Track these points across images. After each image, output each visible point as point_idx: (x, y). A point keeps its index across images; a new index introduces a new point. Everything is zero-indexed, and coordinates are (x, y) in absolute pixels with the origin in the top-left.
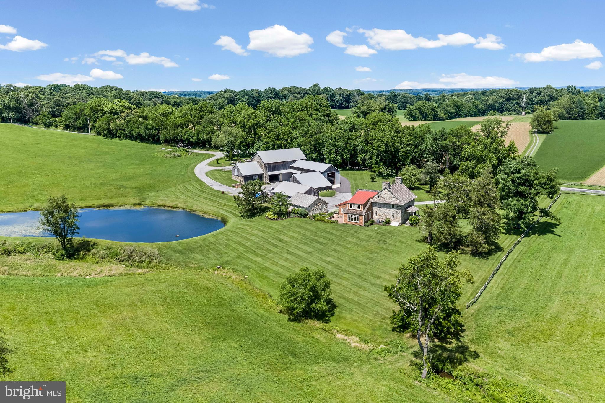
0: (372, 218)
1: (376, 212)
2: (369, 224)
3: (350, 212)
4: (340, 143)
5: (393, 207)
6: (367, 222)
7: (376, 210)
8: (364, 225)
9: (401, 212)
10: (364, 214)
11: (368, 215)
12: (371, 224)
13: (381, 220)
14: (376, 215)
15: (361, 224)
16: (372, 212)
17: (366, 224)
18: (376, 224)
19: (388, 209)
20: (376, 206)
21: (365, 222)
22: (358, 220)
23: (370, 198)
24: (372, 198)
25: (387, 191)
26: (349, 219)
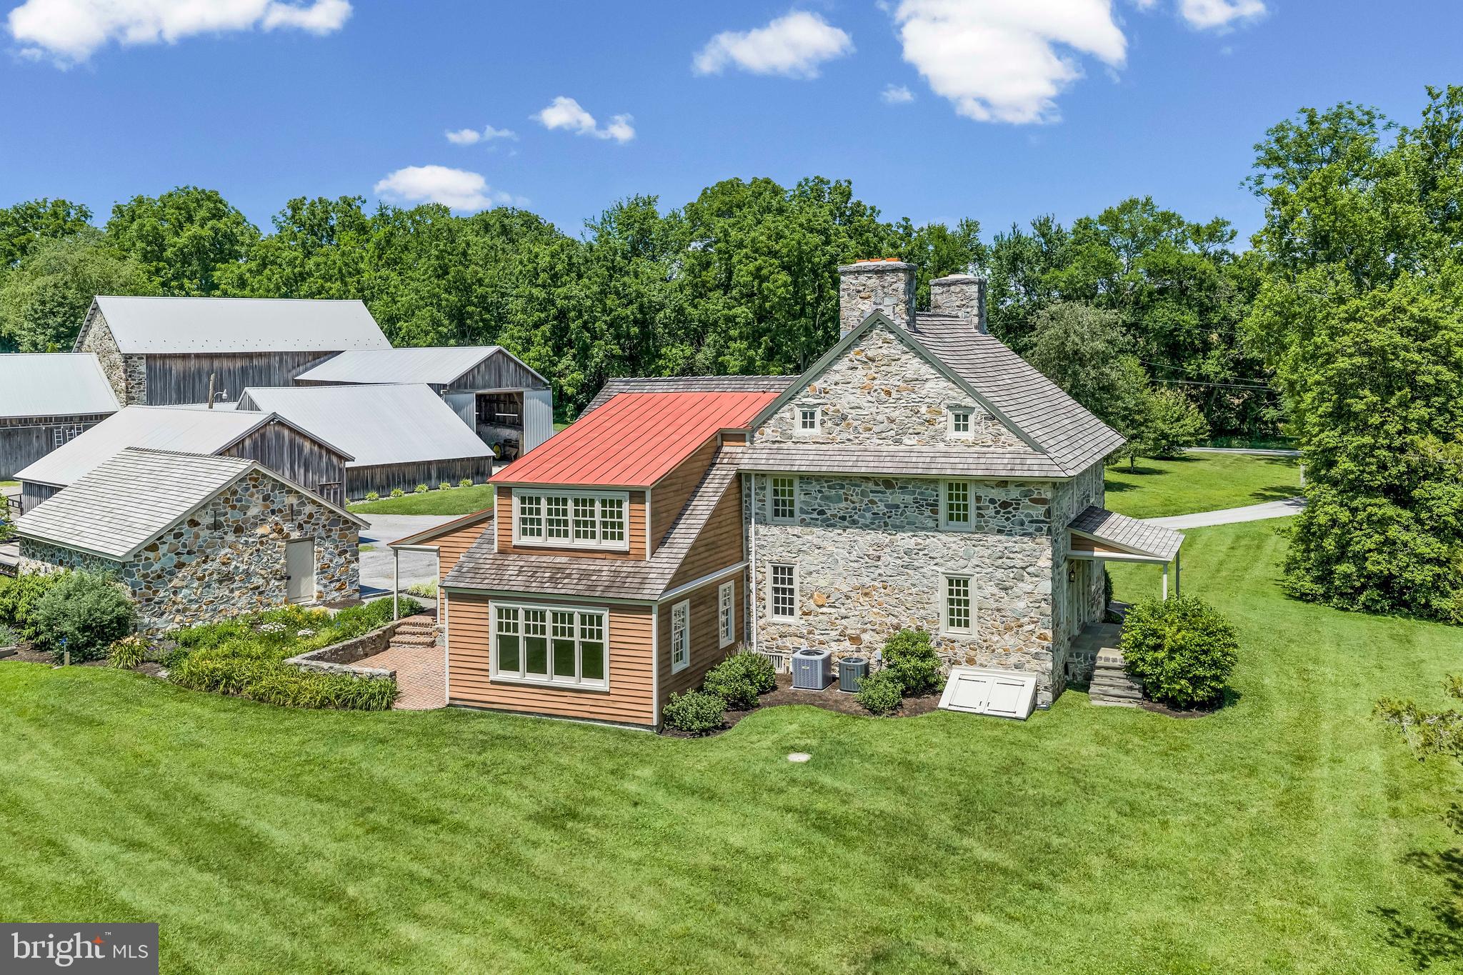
0: (743, 634)
1: (783, 572)
2: (715, 705)
3: (514, 576)
4: (575, 291)
5: (958, 514)
6: (694, 679)
7: (780, 554)
8: (667, 722)
9: (1045, 562)
10: (655, 589)
11: (704, 600)
12: (742, 704)
13: (837, 649)
14: (784, 602)
15: (624, 708)
16: (742, 579)
17: (688, 701)
18: (792, 701)
19: (905, 540)
20: (783, 511)
21: (670, 685)
22: (593, 667)
23: (725, 436)
24: (739, 437)
25: (896, 349)
26: (508, 662)
